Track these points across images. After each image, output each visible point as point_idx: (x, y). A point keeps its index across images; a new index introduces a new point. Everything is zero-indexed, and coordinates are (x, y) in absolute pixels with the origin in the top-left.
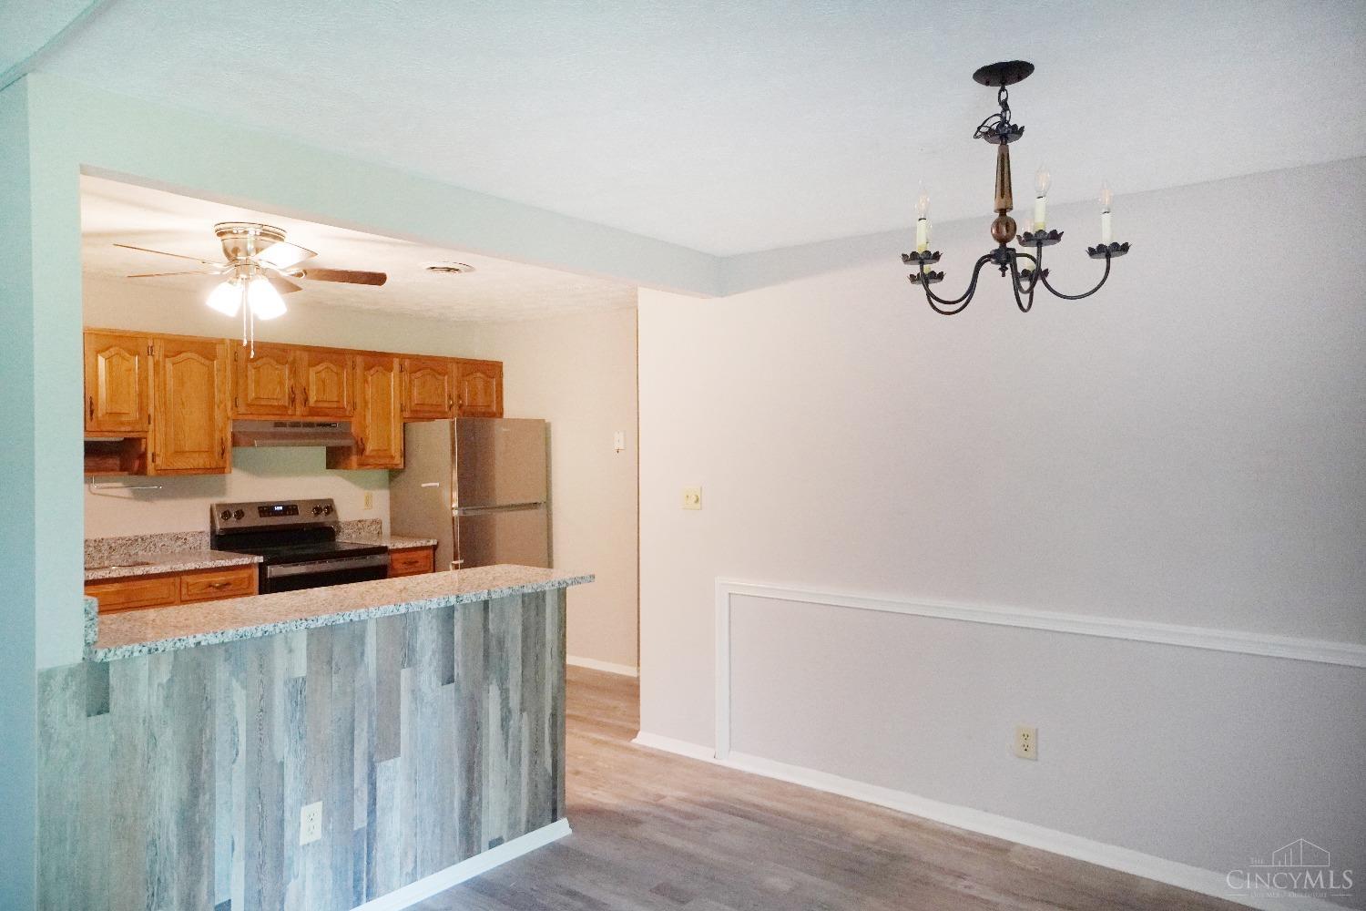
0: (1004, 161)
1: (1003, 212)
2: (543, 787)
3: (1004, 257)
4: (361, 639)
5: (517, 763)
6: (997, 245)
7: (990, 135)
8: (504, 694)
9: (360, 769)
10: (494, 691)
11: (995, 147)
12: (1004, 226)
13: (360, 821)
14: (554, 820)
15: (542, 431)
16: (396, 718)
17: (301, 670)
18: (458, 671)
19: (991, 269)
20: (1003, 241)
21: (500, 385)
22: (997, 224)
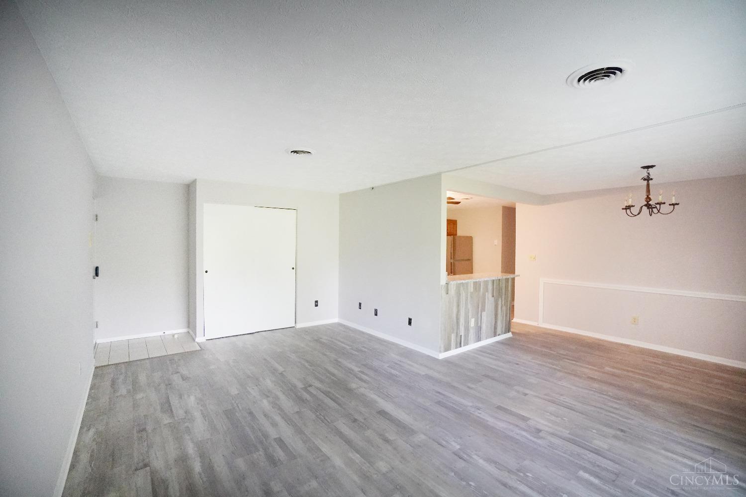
0: (648, 185)
1: (648, 196)
2: (507, 323)
3: (648, 206)
4: (480, 285)
5: (503, 317)
6: (646, 203)
7: (645, 180)
8: (502, 299)
9: (480, 313)
10: (500, 299)
11: (646, 182)
12: (648, 199)
13: (479, 325)
14: (509, 332)
15: (470, 239)
16: (485, 303)
17: (472, 291)
18: (495, 294)
19: (645, 208)
20: (648, 202)
21: (456, 227)
22: (646, 198)
